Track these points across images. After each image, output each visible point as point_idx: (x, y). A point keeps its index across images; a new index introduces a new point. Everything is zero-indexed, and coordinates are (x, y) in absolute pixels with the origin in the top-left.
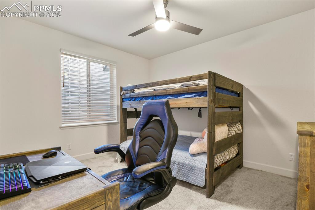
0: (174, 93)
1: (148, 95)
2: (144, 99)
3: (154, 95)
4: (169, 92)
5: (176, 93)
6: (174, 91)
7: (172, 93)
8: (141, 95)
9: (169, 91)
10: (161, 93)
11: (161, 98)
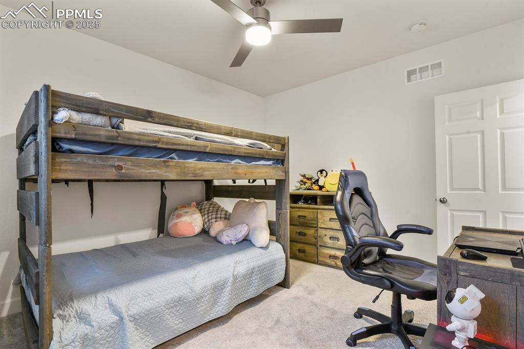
0: (246, 155)
1: (189, 148)
2: (176, 157)
3: (207, 151)
4: (239, 152)
5: (250, 155)
6: (246, 151)
7: (243, 155)
8: (167, 143)
9: (238, 150)
10: (224, 150)
11: (222, 160)
